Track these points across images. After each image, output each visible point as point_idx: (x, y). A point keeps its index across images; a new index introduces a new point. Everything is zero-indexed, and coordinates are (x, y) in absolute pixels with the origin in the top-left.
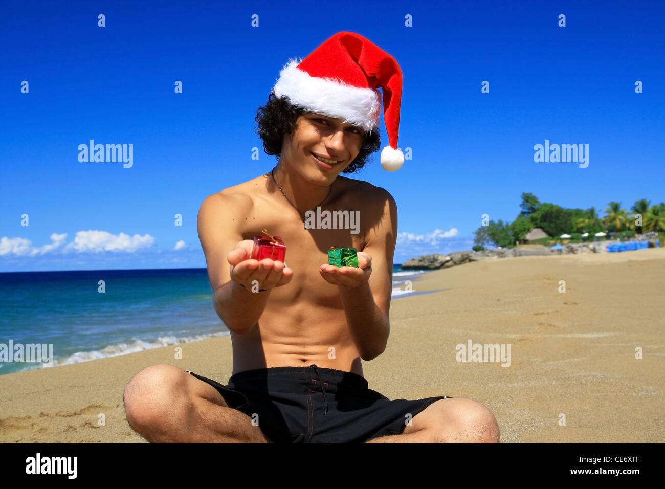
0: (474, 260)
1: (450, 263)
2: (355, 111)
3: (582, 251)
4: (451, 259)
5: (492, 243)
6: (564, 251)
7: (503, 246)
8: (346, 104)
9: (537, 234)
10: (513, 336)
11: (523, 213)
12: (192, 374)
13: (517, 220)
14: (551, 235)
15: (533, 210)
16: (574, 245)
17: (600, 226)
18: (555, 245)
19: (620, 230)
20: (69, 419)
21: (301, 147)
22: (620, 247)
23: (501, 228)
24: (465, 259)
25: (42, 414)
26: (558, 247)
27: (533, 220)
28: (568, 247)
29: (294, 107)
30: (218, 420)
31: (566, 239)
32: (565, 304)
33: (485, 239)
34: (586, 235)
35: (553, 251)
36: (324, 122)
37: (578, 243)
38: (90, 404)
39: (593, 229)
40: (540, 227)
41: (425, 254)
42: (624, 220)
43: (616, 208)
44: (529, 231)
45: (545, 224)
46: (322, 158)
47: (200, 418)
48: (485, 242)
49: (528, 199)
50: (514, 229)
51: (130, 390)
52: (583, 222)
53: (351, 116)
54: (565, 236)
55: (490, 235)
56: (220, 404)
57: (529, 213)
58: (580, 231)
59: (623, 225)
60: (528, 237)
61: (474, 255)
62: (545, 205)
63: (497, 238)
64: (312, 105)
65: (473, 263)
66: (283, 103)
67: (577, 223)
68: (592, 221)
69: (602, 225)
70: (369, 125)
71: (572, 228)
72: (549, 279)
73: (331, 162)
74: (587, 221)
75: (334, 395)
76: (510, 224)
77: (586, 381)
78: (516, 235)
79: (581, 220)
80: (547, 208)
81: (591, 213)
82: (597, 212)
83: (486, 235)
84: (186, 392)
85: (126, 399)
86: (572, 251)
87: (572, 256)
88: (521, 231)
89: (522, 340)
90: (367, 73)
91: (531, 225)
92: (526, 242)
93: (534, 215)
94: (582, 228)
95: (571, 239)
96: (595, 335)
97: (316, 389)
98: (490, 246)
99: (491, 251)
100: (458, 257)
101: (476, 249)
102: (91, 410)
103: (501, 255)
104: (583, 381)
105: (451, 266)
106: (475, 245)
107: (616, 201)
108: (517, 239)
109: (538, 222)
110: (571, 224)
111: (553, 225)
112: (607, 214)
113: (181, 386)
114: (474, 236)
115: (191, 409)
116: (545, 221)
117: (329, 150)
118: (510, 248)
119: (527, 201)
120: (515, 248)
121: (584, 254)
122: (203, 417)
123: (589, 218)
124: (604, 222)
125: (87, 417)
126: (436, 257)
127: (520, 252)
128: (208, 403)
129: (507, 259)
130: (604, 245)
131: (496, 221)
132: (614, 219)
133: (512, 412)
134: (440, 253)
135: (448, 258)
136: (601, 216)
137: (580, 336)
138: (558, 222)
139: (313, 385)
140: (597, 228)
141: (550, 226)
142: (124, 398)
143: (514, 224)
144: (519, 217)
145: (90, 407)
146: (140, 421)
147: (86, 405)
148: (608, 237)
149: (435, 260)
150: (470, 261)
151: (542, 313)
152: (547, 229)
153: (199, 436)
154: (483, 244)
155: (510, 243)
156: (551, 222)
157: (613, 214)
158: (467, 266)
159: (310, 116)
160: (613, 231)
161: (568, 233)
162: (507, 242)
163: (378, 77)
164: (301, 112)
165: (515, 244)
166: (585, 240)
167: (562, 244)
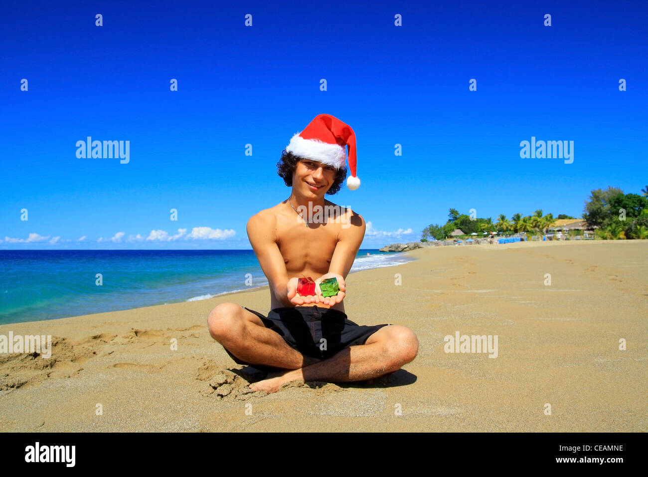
0: (421, 248)
1: (407, 249)
2: (327, 157)
3: (483, 243)
4: (408, 247)
5: (432, 237)
6: (473, 243)
7: (438, 239)
8: (322, 153)
9: (457, 232)
10: (437, 291)
11: (450, 220)
12: (245, 308)
13: (447, 224)
14: (466, 233)
15: (456, 218)
16: (479, 239)
17: (494, 228)
18: (468, 239)
19: (505, 231)
20: (182, 332)
21: (300, 178)
22: (505, 241)
23: (437, 229)
24: (416, 247)
25: (168, 329)
26: (470, 240)
27: (456, 224)
28: (475, 240)
29: (295, 157)
30: (259, 334)
31: (475, 235)
32: (469, 273)
33: (428, 235)
34: (486, 233)
35: (467, 242)
36: (312, 164)
37: (481, 238)
38: (194, 325)
39: (489, 230)
40: (460, 229)
41: (393, 243)
42: (507, 225)
43: (503, 218)
44: (453, 230)
45: (462, 227)
46: (311, 184)
47: (249, 333)
48: (428, 237)
49: (453, 212)
50: (444, 229)
51: (211, 316)
52: (484, 226)
53: (326, 160)
54: (474, 234)
55: (431, 233)
56: (261, 326)
57: (453, 220)
58: (482, 231)
59: (507, 228)
60: (453, 234)
61: (421, 244)
62: (463, 215)
63: (434, 234)
64: (303, 154)
65: (420, 249)
66: (290, 155)
67: (481, 227)
68: (490, 225)
69: (495, 227)
70: (337, 165)
71: (478, 229)
72: (462, 259)
73: (317, 186)
74: (486, 225)
75: (320, 322)
76: (442, 227)
77: (475, 316)
78: (446, 233)
79: (483, 224)
80: (464, 217)
81: (489, 221)
82: (492, 220)
83: (428, 233)
84: (242, 318)
85: (209, 321)
86: (478, 242)
87: (477, 245)
88: (449, 231)
89: (442, 293)
90: (335, 135)
91: (455, 227)
92: (451, 237)
93: (456, 221)
94: (484, 229)
95: (478, 235)
96: (485, 291)
97: (316, 318)
98: (430, 239)
99: (431, 242)
100: (412, 246)
101: (423, 241)
102: (195, 328)
103: (437, 244)
104: (474, 316)
105: (408, 251)
106: (422, 238)
107: (504, 214)
108: (446, 235)
109: (459, 225)
110: (477, 227)
111: (467, 227)
112: (498, 222)
113: (238, 315)
114: (422, 233)
115: (244, 328)
116: (463, 225)
117: (315, 179)
118: (442, 241)
119: (452, 213)
120: (445, 240)
121: (485, 244)
122: (251, 332)
123: (488, 224)
124: (496, 226)
125: (192, 332)
126: (399, 245)
127: (448, 243)
128: (254, 324)
129: (440, 247)
130: (496, 239)
131: (434, 225)
132: (502, 224)
133: (431, 334)
134: (402, 243)
135: (406, 246)
136: (495, 222)
137: (476, 291)
138: (470, 225)
139: (315, 316)
140: (492, 230)
141: (465, 228)
142: (208, 320)
143: (445, 226)
144: (448, 222)
145: (194, 326)
146: (216, 333)
147: (192, 325)
148: (498, 235)
149: (399, 247)
150: (419, 248)
151: (456, 278)
152: (464, 229)
153: (248, 343)
154: (427, 238)
155: (442, 238)
156: (466, 226)
157: (501, 222)
158: (417, 250)
159: (303, 161)
160: (501, 231)
161: (476, 232)
162: (440, 237)
163: (342, 137)
164: (298, 159)
165: (445, 238)
166: (485, 236)
167: (472, 239)
